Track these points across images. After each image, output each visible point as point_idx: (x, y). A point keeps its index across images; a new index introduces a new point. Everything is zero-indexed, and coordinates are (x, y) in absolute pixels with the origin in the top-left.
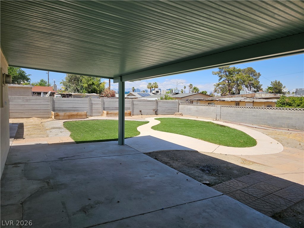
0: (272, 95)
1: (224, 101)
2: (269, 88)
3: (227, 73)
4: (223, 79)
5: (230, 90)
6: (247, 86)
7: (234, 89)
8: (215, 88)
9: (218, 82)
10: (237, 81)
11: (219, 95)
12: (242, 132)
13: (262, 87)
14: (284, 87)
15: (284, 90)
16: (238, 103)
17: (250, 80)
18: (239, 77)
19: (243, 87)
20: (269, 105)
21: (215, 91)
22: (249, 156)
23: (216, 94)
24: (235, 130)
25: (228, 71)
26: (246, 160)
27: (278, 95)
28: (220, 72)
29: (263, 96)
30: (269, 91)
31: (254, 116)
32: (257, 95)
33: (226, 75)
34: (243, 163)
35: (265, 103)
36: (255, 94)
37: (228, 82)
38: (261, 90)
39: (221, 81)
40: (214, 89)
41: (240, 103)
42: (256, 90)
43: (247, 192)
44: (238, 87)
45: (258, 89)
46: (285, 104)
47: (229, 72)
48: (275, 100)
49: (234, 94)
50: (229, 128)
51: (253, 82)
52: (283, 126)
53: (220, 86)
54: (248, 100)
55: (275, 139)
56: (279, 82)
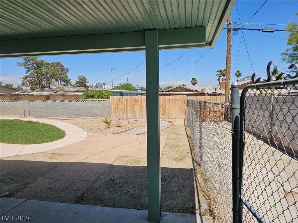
0: (79, 89)
1: (33, 95)
2: (77, 82)
3: (35, 66)
4: (31, 72)
5: (40, 84)
6: (56, 80)
7: (44, 83)
8: (23, 81)
9: (25, 75)
10: (47, 74)
11: (29, 88)
12: (52, 126)
13: (71, 81)
14: (89, 82)
15: (88, 84)
16: (48, 97)
17: (59, 75)
18: (48, 70)
19: (54, 81)
20: (77, 98)
21: (23, 84)
22: (57, 149)
23: (24, 88)
24: (45, 124)
25: (36, 63)
26: (54, 154)
27: (84, 89)
28: (27, 63)
29: (72, 89)
30: (77, 85)
31: (64, 108)
32: (66, 89)
33: (34, 67)
34: (52, 158)
35: (73, 96)
36: (64, 88)
37: (37, 75)
38: (70, 84)
39: (29, 73)
40: (21, 82)
41: (51, 97)
42: (65, 83)
43: (52, 187)
44: (48, 80)
45: (68, 82)
46: (89, 96)
47: (37, 65)
48: (81, 93)
49: (45, 87)
50: (39, 123)
51: (62, 76)
52: (88, 115)
53: (29, 79)
54: (58, 93)
55: (81, 127)
56: (84, 78)
